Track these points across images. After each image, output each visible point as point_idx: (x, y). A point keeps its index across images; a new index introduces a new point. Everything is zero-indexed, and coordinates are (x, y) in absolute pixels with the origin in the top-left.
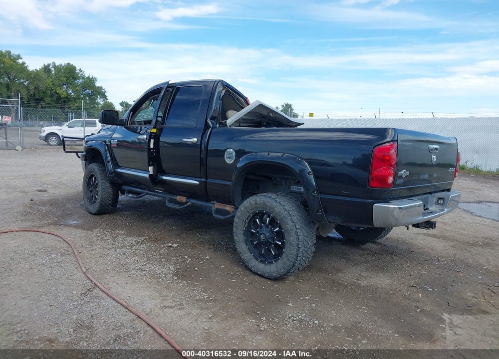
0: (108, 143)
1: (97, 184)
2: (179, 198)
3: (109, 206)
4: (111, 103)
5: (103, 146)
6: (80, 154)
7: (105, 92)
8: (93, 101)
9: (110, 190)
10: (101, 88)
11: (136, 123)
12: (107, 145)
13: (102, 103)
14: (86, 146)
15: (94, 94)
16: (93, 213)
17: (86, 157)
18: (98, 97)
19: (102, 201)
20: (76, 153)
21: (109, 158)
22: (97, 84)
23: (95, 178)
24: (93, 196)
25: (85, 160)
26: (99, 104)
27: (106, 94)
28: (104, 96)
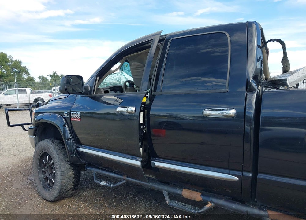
0: (66, 116)
1: (53, 164)
2: (186, 193)
3: (70, 191)
4: (32, 77)
5: (59, 119)
6: (26, 127)
7: (28, 70)
8: (20, 77)
9: (71, 173)
10: (25, 68)
11: (103, 91)
12: (65, 118)
13: (26, 77)
14: (36, 119)
15: (21, 72)
16: (50, 200)
17: (35, 131)
18: (23, 74)
19: (62, 187)
20: (22, 125)
21: (69, 135)
22: (22, 65)
23: (50, 157)
24: (47, 178)
25: (35, 135)
26: (24, 78)
27: (29, 71)
28: (27, 73)
